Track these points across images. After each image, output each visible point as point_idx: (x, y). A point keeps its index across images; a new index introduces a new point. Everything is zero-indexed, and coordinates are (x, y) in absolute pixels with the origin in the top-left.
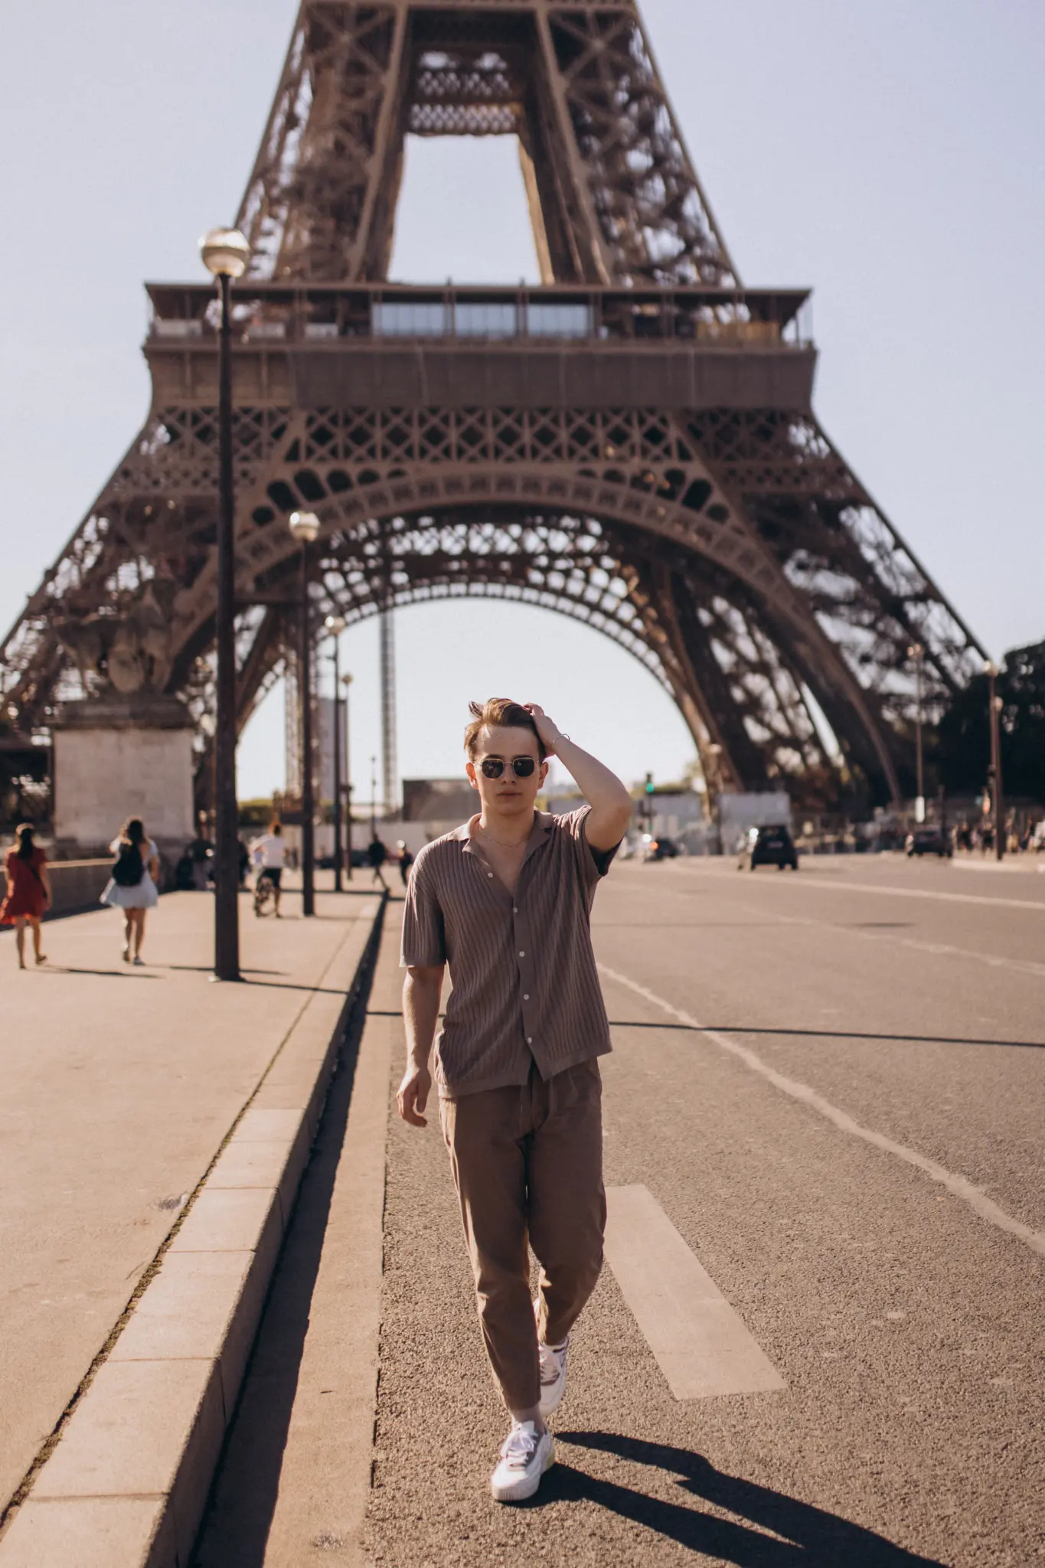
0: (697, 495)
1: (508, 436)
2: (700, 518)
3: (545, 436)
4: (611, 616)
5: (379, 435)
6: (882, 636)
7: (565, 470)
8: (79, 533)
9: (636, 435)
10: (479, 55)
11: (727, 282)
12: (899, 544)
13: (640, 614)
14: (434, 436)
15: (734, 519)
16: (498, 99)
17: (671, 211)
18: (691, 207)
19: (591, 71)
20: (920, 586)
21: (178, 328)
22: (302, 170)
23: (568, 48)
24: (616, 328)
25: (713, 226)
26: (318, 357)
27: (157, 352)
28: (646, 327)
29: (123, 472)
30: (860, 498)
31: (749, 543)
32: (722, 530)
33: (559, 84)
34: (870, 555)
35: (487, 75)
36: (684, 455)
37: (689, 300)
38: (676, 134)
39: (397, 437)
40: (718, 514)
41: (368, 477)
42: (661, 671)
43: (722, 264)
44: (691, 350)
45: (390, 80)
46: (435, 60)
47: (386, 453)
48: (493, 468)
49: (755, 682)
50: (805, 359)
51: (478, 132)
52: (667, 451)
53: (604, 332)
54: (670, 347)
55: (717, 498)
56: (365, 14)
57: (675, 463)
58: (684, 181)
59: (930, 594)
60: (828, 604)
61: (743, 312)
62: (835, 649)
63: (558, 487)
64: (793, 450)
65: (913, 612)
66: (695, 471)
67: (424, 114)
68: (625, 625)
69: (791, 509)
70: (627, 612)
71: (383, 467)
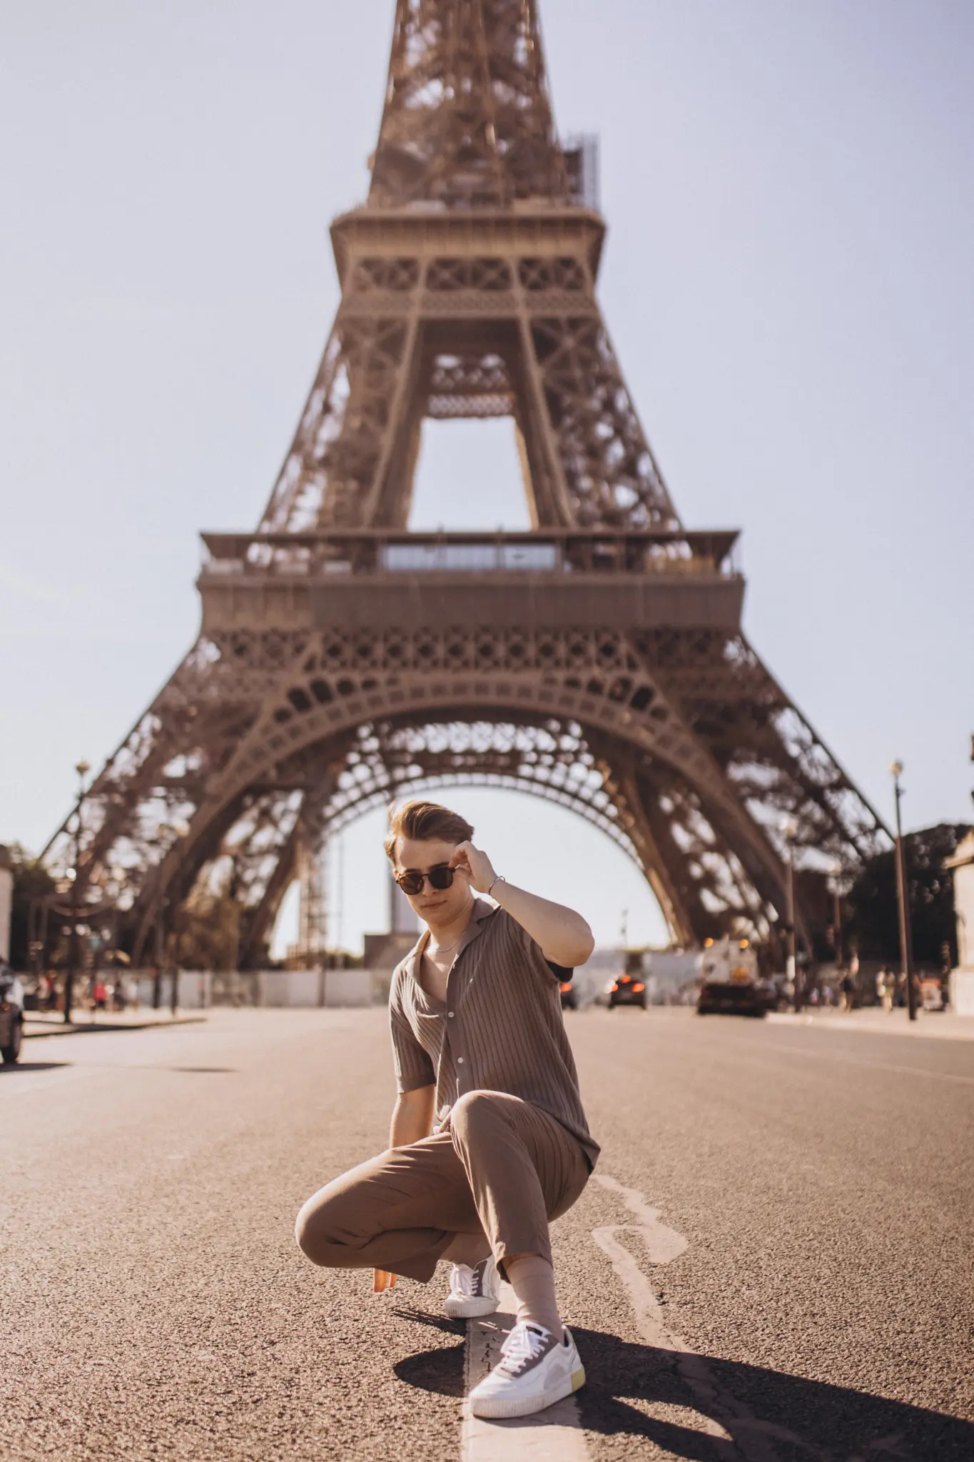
0: (641, 700)
1: (486, 651)
2: (644, 717)
3: (516, 651)
4: (588, 803)
5: (380, 650)
6: (805, 820)
7: (532, 678)
8: (136, 728)
9: (592, 650)
10: (481, 355)
11: (672, 526)
12: (816, 740)
13: (612, 801)
14: (425, 651)
15: (673, 719)
16: (497, 390)
17: (629, 469)
18: (644, 467)
19: (564, 362)
20: (835, 776)
21: (225, 567)
22: (334, 445)
23: (545, 346)
24: (578, 564)
25: (661, 482)
26: (334, 589)
27: (207, 585)
28: (603, 563)
29: (175, 681)
30: (783, 702)
31: (685, 738)
32: (663, 728)
33: (536, 374)
34: (794, 750)
35: (487, 372)
36: (632, 666)
37: (639, 543)
38: (631, 409)
39: (395, 651)
40: (659, 714)
41: (369, 684)
42: (632, 850)
43: (667, 512)
44: (639, 580)
45: (401, 374)
46: (447, 361)
47: (385, 664)
48: (472, 677)
49: (711, 860)
50: (737, 586)
51: (482, 415)
52: (618, 663)
53: (567, 567)
54: (621, 578)
55: (659, 700)
56: (383, 325)
57: (624, 672)
58: (637, 447)
59: (843, 783)
60: (760, 793)
61: (685, 550)
62: (760, 830)
63: (525, 692)
64: (724, 663)
65: (833, 798)
66: (641, 678)
67: (438, 403)
68: (601, 812)
69: (728, 714)
70: (601, 800)
71: (381, 676)
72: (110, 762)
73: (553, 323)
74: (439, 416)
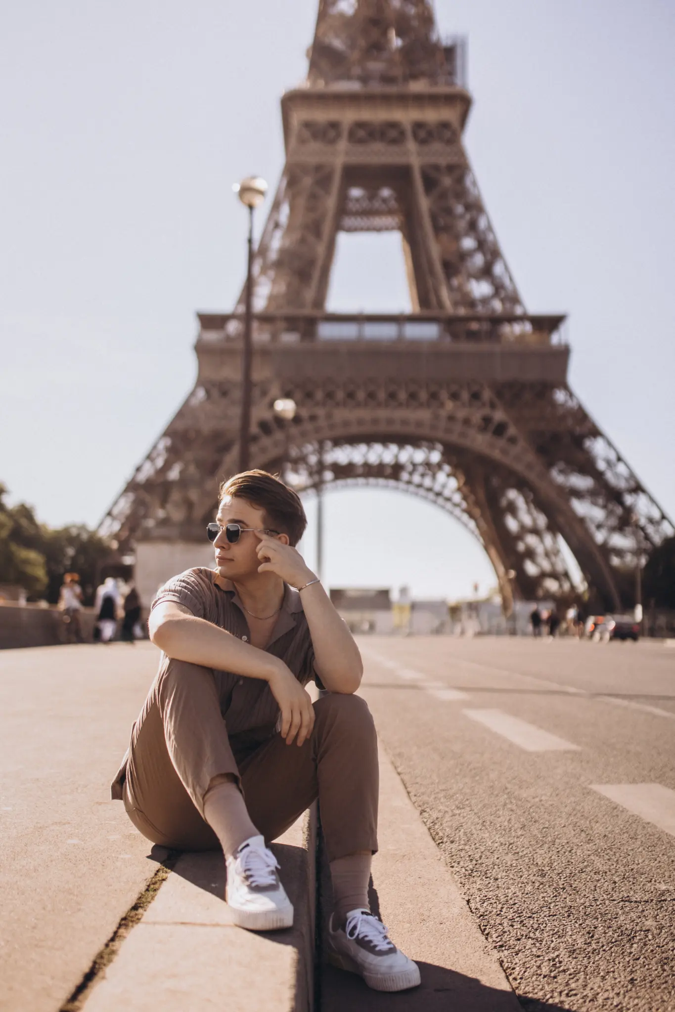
0: (500, 430)
1: (392, 396)
2: (502, 442)
3: (413, 396)
4: (448, 499)
5: (319, 395)
6: (610, 513)
7: (424, 415)
8: (155, 447)
9: (465, 395)
10: (378, 188)
11: (519, 311)
12: (619, 459)
13: (465, 498)
14: (351, 395)
15: (522, 443)
16: (390, 212)
17: (486, 272)
18: (498, 269)
19: (443, 196)
20: (633, 484)
21: (212, 336)
22: (282, 251)
23: (430, 183)
24: (455, 336)
25: (511, 279)
26: (288, 352)
27: (202, 349)
28: (472, 336)
29: (181, 414)
30: (595, 433)
31: (530, 457)
32: (516, 450)
33: (424, 203)
34: (601, 465)
35: (384, 201)
36: (493, 406)
37: (497, 321)
38: (490, 228)
39: (330, 395)
40: (512, 440)
41: (313, 418)
42: (477, 531)
43: (514, 299)
44: (497, 348)
45: (331, 203)
47: (324, 404)
48: (383, 413)
49: (531, 540)
50: (564, 353)
51: (379, 230)
52: (484, 405)
53: (448, 339)
54: (485, 346)
55: (512, 431)
56: (319, 168)
57: (486, 411)
58: (494, 255)
59: (638, 488)
60: (577, 494)
61: (528, 327)
62: (582, 521)
63: (419, 424)
64: (556, 406)
65: (629, 499)
66: (499, 415)
67: (349, 221)
68: (456, 505)
69: (556, 438)
70: (456, 497)
71: (321, 412)
72: (138, 469)
73: (436, 168)
74: (350, 230)
